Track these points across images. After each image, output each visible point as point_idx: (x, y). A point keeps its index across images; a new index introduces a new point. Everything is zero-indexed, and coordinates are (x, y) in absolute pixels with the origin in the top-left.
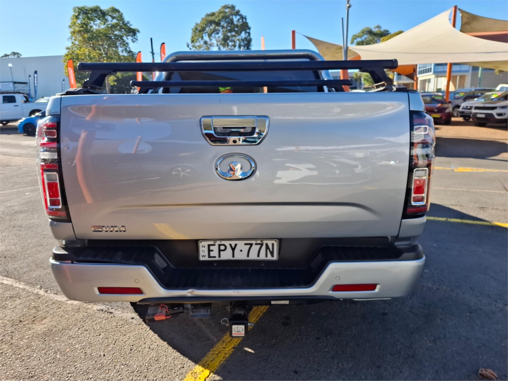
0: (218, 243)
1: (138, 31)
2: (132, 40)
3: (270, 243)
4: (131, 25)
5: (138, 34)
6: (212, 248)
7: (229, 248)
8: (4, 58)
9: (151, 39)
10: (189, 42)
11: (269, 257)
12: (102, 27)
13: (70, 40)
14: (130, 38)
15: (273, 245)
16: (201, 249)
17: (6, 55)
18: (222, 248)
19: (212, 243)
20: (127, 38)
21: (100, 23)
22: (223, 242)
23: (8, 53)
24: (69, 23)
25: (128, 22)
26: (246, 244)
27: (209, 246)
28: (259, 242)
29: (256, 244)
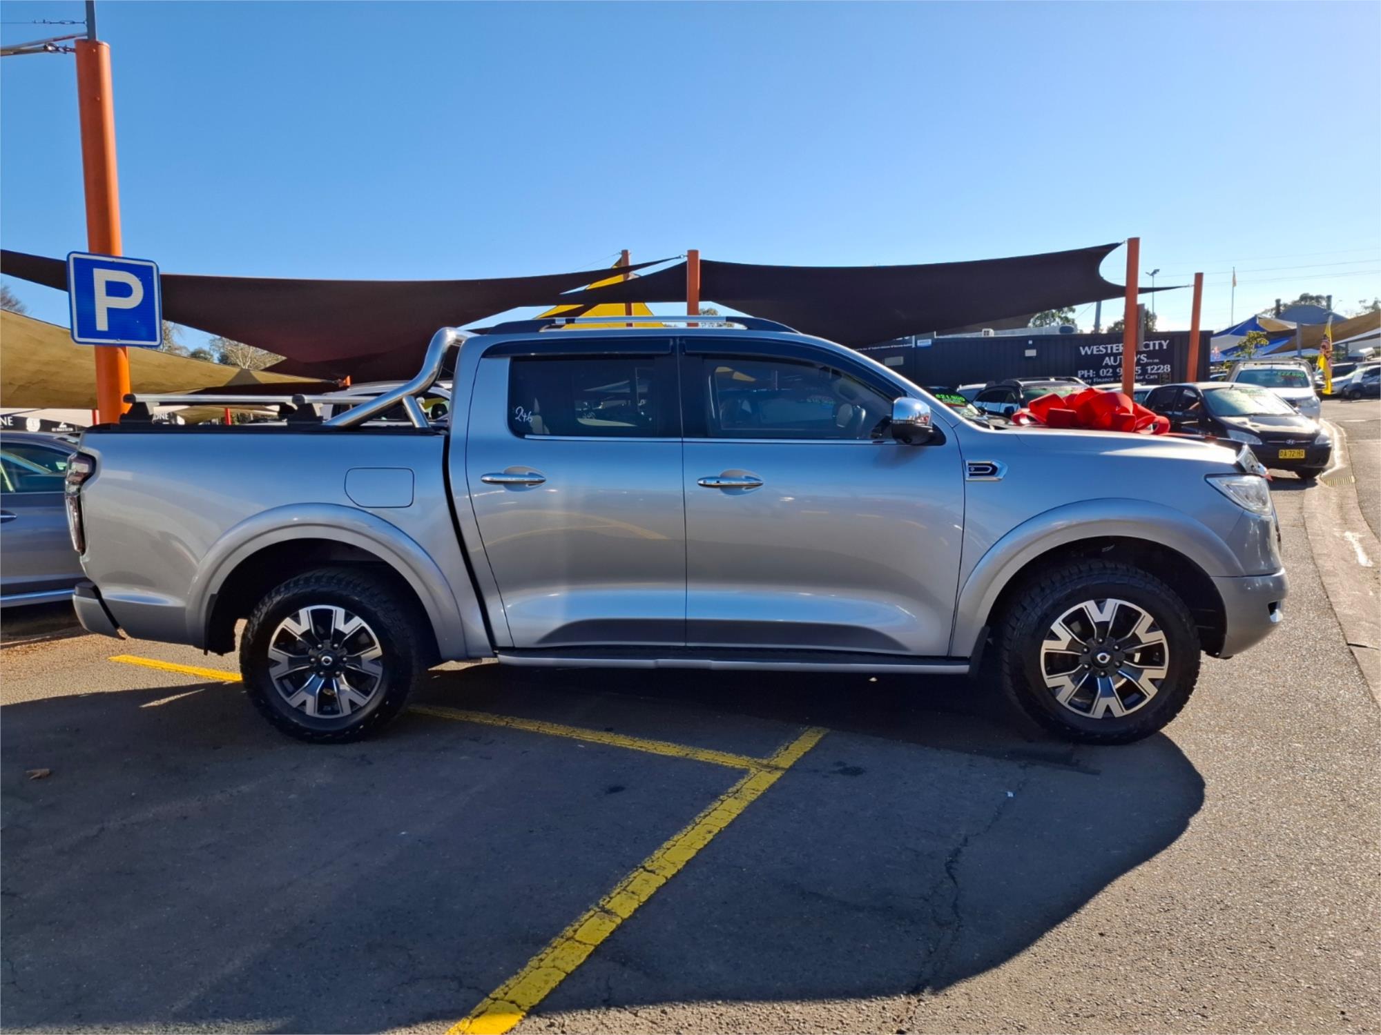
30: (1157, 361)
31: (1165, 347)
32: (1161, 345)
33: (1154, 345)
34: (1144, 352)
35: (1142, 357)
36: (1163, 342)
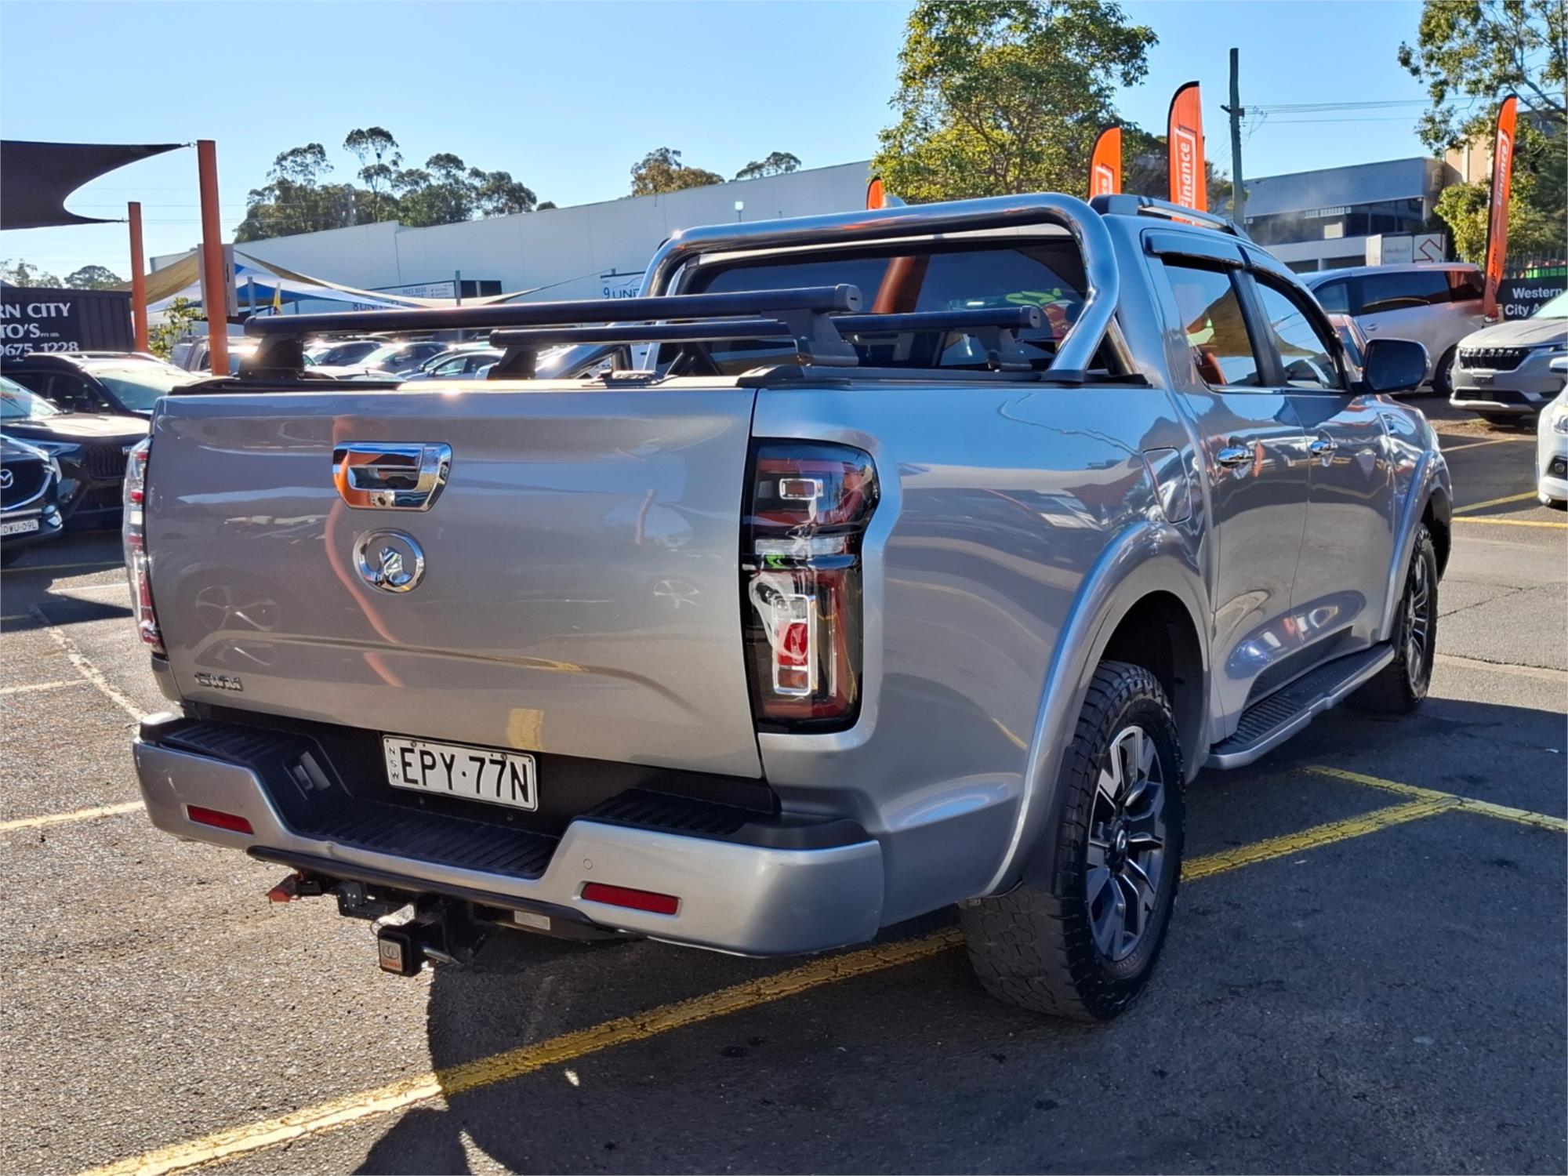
0: (419, 747)
1: (1151, 39)
2: (1125, 75)
3: (519, 761)
4: (1121, 19)
5: (1148, 51)
6: (408, 757)
7: (440, 765)
8: (748, 177)
9: (1234, 53)
10: (1413, 41)
11: (520, 801)
12: (1020, 39)
13: (898, 105)
14: (1117, 68)
15: (524, 767)
16: (388, 756)
17: (754, 168)
18: (428, 760)
19: (407, 744)
20: (1108, 72)
21: (1010, 27)
22: (429, 747)
23: (760, 161)
24: (902, 45)
25: (1112, 9)
26: (472, 759)
27: (404, 750)
28: (497, 757)
29: (493, 762)
30: (55, 335)
31: (65, 314)
32: (58, 309)
33: (48, 308)
34: (33, 320)
35: (31, 328)
36: (61, 305)
